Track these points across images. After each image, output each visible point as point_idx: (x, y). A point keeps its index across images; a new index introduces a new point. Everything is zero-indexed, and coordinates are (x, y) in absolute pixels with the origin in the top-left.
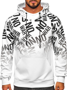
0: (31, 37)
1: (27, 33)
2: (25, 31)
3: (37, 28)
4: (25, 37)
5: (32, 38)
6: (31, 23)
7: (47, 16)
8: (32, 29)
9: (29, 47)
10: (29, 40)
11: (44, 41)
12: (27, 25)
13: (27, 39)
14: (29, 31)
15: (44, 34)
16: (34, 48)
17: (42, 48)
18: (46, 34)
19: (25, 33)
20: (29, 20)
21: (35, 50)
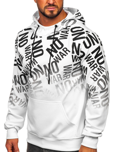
0: (37, 64)
1: (33, 57)
2: (30, 54)
3: (48, 50)
4: (28, 64)
5: (38, 66)
6: (40, 42)
7: (70, 30)
8: (41, 52)
9: (34, 80)
10: (35, 69)
11: (56, 72)
12: (34, 45)
13: (31, 68)
14: (35, 54)
15: (56, 62)
16: (40, 82)
17: (52, 83)
18: (58, 62)
19: (30, 57)
20: (38, 37)
21: (42, 87)
